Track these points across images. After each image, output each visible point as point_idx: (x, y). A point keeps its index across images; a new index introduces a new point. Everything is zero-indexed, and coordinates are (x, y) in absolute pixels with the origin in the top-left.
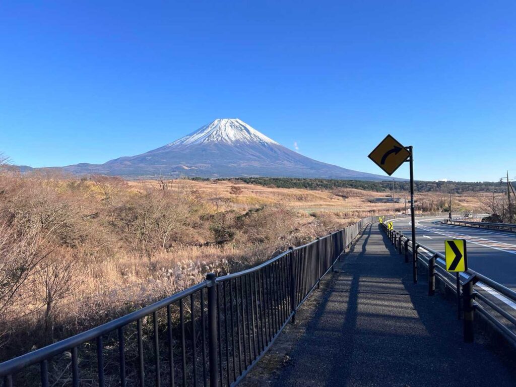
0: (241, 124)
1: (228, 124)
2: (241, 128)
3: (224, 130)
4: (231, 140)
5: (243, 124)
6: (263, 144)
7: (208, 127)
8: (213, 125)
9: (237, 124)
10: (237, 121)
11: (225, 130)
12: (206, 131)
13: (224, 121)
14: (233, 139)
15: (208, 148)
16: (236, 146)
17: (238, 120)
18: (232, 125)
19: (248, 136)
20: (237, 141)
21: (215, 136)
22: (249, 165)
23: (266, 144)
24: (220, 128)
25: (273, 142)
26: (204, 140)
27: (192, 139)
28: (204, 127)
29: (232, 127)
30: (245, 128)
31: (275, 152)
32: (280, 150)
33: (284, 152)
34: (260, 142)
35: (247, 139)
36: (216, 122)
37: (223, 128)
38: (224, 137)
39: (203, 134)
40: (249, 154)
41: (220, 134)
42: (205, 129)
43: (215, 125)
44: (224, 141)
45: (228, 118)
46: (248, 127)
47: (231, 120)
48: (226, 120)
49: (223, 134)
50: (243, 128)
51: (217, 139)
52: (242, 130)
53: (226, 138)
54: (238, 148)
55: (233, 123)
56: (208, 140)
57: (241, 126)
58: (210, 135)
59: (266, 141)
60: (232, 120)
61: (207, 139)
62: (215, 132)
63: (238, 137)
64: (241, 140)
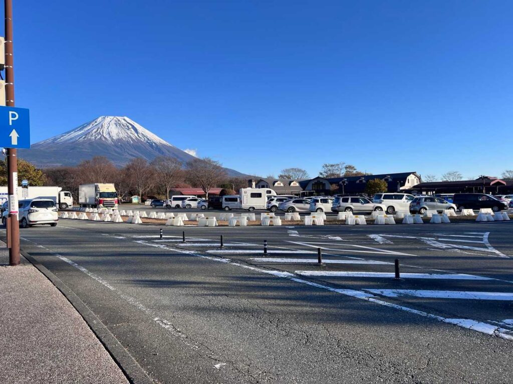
0: (128, 123)
1: (113, 122)
2: (128, 126)
3: (106, 128)
4: (112, 139)
5: (132, 122)
6: (151, 144)
7: (89, 124)
8: (96, 122)
9: (124, 122)
10: (124, 120)
11: (108, 129)
12: (86, 129)
13: (108, 119)
14: (115, 138)
16: (116, 146)
17: (126, 118)
18: (118, 124)
19: (134, 135)
20: (119, 140)
21: (94, 134)
23: (154, 144)
24: (102, 126)
25: (164, 142)
26: (80, 138)
27: (67, 137)
28: (85, 124)
29: (116, 125)
30: (133, 127)
31: (163, 153)
32: (168, 151)
33: (173, 153)
34: (147, 142)
35: (132, 138)
36: (100, 119)
37: (106, 126)
38: (104, 135)
39: (82, 132)
40: (128, 154)
41: (101, 132)
42: (86, 126)
43: (98, 122)
44: (104, 139)
45: (114, 115)
46: (137, 126)
47: (118, 117)
48: (112, 117)
49: (104, 132)
50: (130, 127)
51: (96, 138)
52: (129, 129)
53: (107, 137)
55: (119, 120)
56: (85, 138)
57: (128, 125)
58: (89, 133)
59: (155, 141)
62: (95, 130)
63: (121, 136)
64: (124, 139)
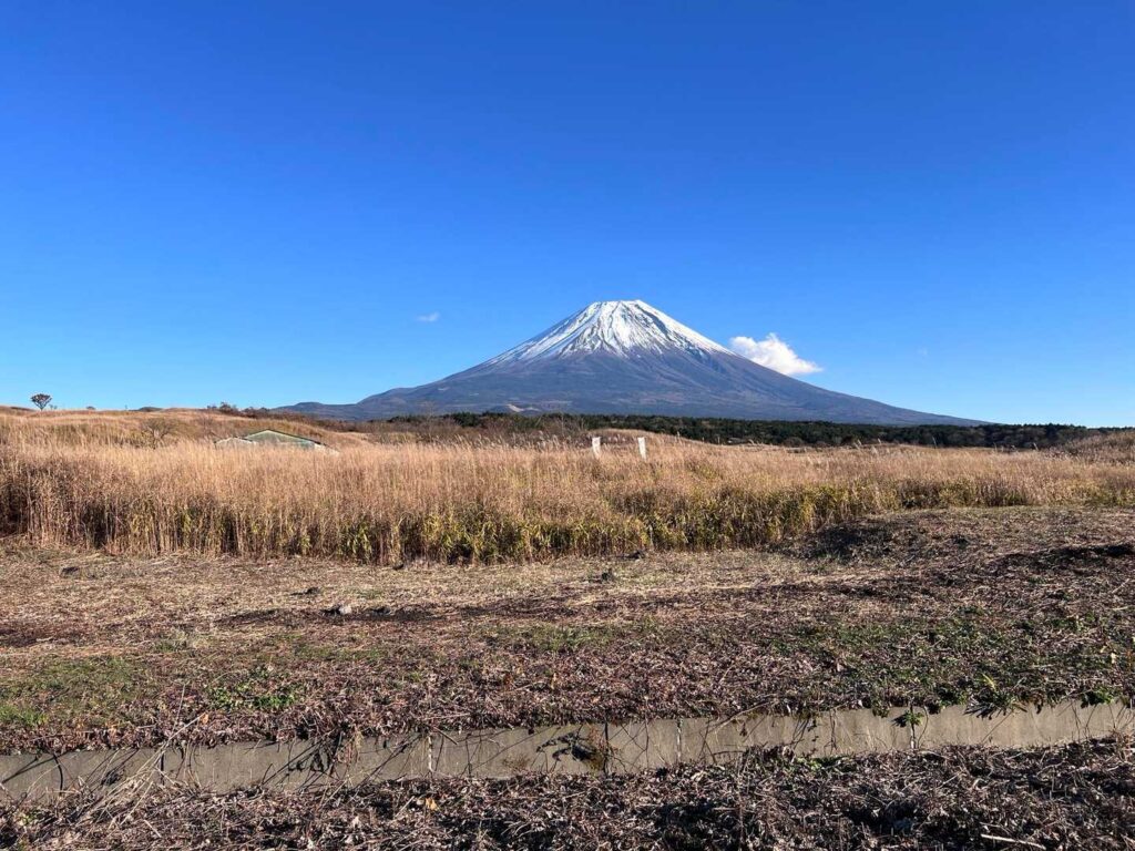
0: (646, 312)
1: (618, 313)
2: (646, 320)
3: (607, 326)
4: (623, 348)
5: (652, 311)
6: (695, 353)
7: (573, 321)
8: (585, 315)
9: (638, 312)
10: (637, 306)
11: (610, 327)
12: (569, 330)
13: (608, 307)
14: (628, 344)
15: (573, 365)
16: (633, 360)
17: (639, 302)
18: (627, 315)
19: (660, 337)
20: (637, 349)
21: (588, 340)
22: (658, 401)
23: (701, 353)
24: (599, 322)
25: (719, 347)
26: (564, 350)
27: (538, 349)
28: (566, 320)
29: (625, 319)
30: (656, 320)
31: (723, 371)
32: (733, 366)
33: (744, 371)
34: (688, 350)
35: (658, 344)
36: (591, 310)
37: (605, 323)
38: (607, 340)
39: (564, 336)
40: (662, 375)
41: (599, 334)
42: (568, 325)
43: (589, 316)
44: (608, 349)
45: (617, 299)
46: (662, 317)
47: (625, 303)
48: (614, 304)
49: (605, 334)
50: (650, 320)
51: (593, 347)
52: (647, 325)
53: (613, 343)
54: (637, 363)
55: (628, 309)
56: (573, 348)
57: (646, 316)
58: (578, 338)
59: (703, 347)
60: (627, 303)
61: (570, 346)
62: (589, 331)
63: (638, 340)
64: (645, 346)
